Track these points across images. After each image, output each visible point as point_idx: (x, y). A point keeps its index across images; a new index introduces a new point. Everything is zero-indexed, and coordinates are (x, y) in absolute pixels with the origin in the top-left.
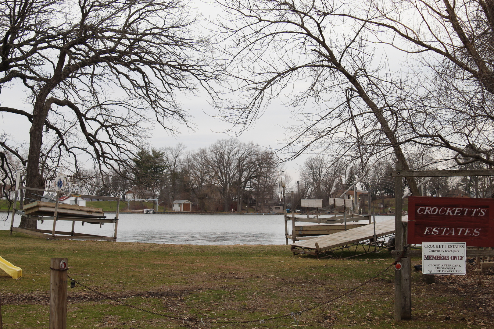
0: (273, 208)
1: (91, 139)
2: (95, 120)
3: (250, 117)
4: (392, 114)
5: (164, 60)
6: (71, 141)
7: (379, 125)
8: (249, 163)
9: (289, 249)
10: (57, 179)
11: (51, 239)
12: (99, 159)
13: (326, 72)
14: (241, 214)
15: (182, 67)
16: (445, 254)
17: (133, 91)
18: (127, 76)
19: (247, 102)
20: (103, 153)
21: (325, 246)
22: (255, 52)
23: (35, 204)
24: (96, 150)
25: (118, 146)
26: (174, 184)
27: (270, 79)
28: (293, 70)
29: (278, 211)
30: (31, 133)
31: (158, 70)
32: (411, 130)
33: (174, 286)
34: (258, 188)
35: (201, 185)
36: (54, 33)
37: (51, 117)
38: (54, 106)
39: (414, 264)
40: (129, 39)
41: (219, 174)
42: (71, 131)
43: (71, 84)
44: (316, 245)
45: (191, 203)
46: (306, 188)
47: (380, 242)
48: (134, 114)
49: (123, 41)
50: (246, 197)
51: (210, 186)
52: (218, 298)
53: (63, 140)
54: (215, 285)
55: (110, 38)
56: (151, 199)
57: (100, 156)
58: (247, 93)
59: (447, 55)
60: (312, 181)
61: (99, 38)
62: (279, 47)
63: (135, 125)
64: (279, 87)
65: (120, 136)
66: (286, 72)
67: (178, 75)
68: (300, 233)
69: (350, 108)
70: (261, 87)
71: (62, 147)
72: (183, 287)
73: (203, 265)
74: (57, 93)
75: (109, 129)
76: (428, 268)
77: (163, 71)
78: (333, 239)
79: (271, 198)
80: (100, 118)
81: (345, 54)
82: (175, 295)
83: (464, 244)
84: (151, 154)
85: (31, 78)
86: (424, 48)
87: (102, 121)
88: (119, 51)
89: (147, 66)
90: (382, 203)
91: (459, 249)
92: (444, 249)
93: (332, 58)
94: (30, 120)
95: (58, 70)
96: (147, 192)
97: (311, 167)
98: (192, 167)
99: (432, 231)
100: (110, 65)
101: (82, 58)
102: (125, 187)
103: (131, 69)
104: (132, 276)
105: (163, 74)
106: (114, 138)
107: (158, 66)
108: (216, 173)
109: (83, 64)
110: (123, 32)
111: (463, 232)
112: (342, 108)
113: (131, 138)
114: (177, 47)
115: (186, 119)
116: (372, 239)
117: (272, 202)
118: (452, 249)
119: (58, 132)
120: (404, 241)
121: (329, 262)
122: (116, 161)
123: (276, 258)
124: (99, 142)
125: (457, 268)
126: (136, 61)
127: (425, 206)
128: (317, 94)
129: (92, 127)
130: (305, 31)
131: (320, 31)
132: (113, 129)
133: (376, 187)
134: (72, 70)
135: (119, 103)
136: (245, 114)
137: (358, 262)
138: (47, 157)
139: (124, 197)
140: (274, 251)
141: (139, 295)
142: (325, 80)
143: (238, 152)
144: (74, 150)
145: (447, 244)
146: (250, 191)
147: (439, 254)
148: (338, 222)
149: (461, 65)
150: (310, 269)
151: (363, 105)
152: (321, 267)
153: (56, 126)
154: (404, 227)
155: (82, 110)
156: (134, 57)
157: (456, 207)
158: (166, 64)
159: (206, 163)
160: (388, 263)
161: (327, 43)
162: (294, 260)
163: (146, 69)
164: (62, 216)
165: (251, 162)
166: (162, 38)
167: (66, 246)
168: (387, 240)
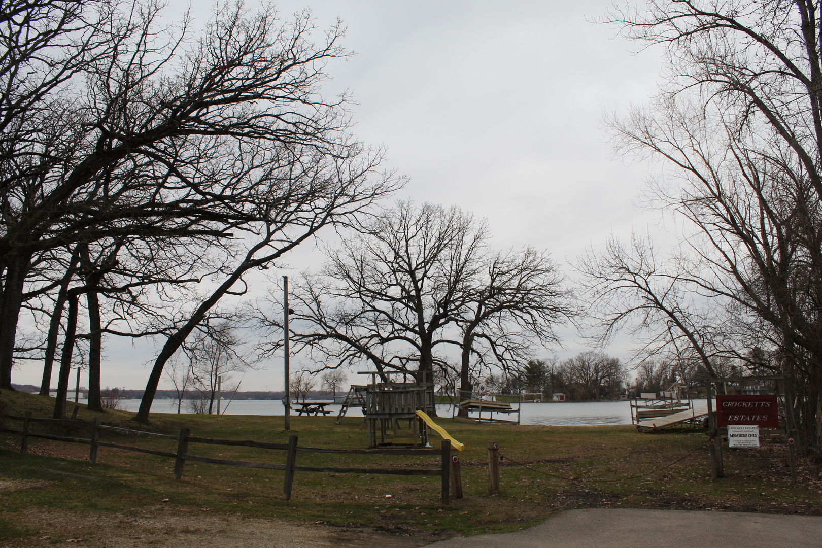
0: (621, 397)
1: (500, 358)
2: (502, 345)
3: (604, 343)
4: (700, 337)
5: (545, 306)
6: (488, 360)
7: (692, 345)
8: (602, 367)
9: (635, 428)
10: (480, 385)
11: (477, 424)
12: (505, 371)
13: (653, 311)
14: (599, 401)
15: (556, 309)
16: (744, 433)
17: (526, 327)
18: (522, 317)
19: (602, 333)
20: (508, 366)
21: (660, 425)
22: (605, 300)
23: (467, 401)
24: (503, 365)
25: (517, 362)
26: (552, 383)
27: (616, 317)
28: (631, 311)
29: (624, 398)
30: (463, 355)
31: (541, 312)
32: (713, 348)
33: (561, 455)
34: (609, 383)
35: (571, 383)
36: (474, 292)
37: (475, 345)
38: (476, 338)
39: (722, 437)
40: (521, 294)
41: (583, 375)
42: (488, 353)
43: (486, 324)
44: (654, 425)
45: (565, 395)
46: (643, 382)
47: (697, 421)
48: (526, 340)
49: (517, 295)
50: (602, 389)
51: (577, 383)
52: (591, 463)
53: (482, 359)
54: (588, 454)
55: (509, 294)
56: (538, 393)
57: (506, 368)
58: (601, 327)
59: (734, 297)
60: (646, 377)
61: (502, 294)
62: (620, 296)
63: (528, 347)
64: (623, 322)
65: (518, 355)
66: (627, 312)
67: (554, 314)
68: (641, 416)
69: (671, 333)
70: (610, 323)
71: (482, 364)
72: (567, 456)
73: (578, 440)
74: (478, 330)
75: (511, 351)
76: (732, 443)
77: (544, 312)
78: (665, 421)
79: (619, 390)
80: (504, 344)
81: (665, 298)
82: (563, 462)
83: (757, 426)
84: (537, 363)
85: (461, 321)
86: (718, 293)
87: (506, 346)
88: (516, 302)
89: (534, 310)
90: (697, 391)
91: (753, 430)
92: (743, 430)
93: (656, 301)
94: (461, 347)
95: (477, 316)
96: (535, 389)
97: (645, 368)
98: (564, 371)
99: (734, 418)
100: (510, 311)
101: (492, 307)
102: (520, 386)
103: (523, 312)
104: (533, 449)
105: (544, 314)
106: (514, 357)
107: (541, 310)
108: (581, 374)
109: (493, 311)
110: (518, 290)
111: (756, 418)
112: (665, 333)
113: (525, 356)
114: (553, 297)
115: (561, 342)
116: (692, 419)
117: (620, 393)
118: (749, 430)
119: (479, 354)
120: (715, 425)
121: (663, 436)
122: (516, 371)
123: (627, 434)
124: (505, 360)
125: (753, 443)
126: (527, 307)
127: (728, 401)
128: (647, 325)
129: (500, 350)
130: (637, 285)
131: (647, 284)
132: (513, 351)
133: (691, 380)
134: (486, 315)
135: (516, 334)
136: (601, 341)
137: (683, 436)
138: (473, 370)
139: (520, 392)
140: (624, 429)
141: (539, 462)
142: (652, 316)
143: (594, 360)
144: (489, 365)
145: (745, 426)
146: (604, 386)
147: (740, 433)
148: (668, 408)
149: (744, 303)
150: (651, 441)
151: (680, 332)
152: (658, 440)
153: (477, 350)
154: (714, 415)
155: (494, 339)
156: (525, 305)
157: (749, 401)
158: (546, 308)
159: (574, 368)
160: (704, 437)
161: (652, 292)
162: (639, 435)
163: (534, 312)
164: (485, 409)
165: (604, 366)
166: (543, 291)
167: (488, 428)
168: (702, 419)
